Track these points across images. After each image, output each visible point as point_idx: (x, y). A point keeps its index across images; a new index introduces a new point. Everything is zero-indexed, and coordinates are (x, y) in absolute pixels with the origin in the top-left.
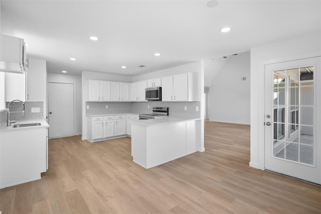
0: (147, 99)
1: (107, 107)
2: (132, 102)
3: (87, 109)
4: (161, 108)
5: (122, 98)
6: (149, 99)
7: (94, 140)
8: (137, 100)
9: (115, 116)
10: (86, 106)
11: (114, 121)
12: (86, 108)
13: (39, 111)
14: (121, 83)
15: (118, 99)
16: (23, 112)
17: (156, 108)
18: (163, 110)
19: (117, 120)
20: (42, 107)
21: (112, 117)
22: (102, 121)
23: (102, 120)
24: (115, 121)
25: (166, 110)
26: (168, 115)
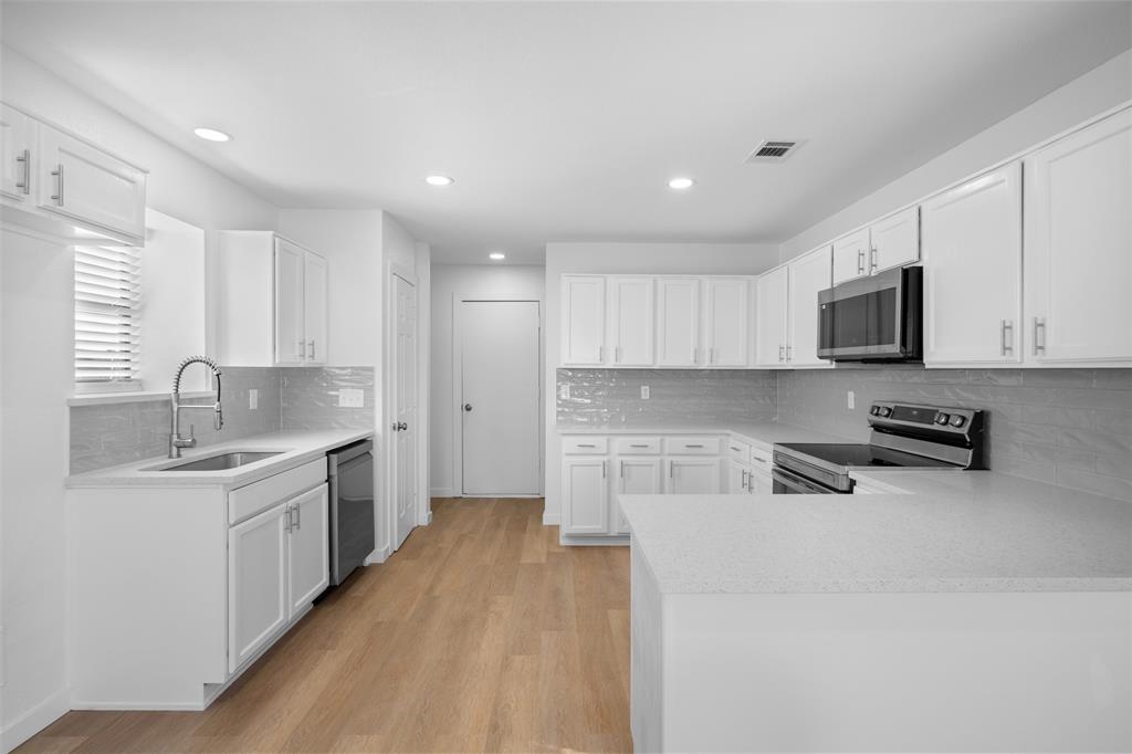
0: (827, 352)
1: (645, 392)
2: (774, 374)
3: (563, 397)
4: (927, 414)
5: (712, 351)
6: (840, 352)
7: (570, 536)
8: (781, 359)
9: (667, 439)
10: (559, 388)
11: (662, 462)
12: (558, 397)
13: (360, 404)
14: (707, 282)
15: (692, 359)
16: (215, 406)
17: (891, 413)
18: (936, 427)
19: (675, 459)
20: (369, 390)
21: (653, 442)
22: (605, 459)
23: (605, 452)
24: (668, 460)
25: (964, 431)
26: (980, 463)
